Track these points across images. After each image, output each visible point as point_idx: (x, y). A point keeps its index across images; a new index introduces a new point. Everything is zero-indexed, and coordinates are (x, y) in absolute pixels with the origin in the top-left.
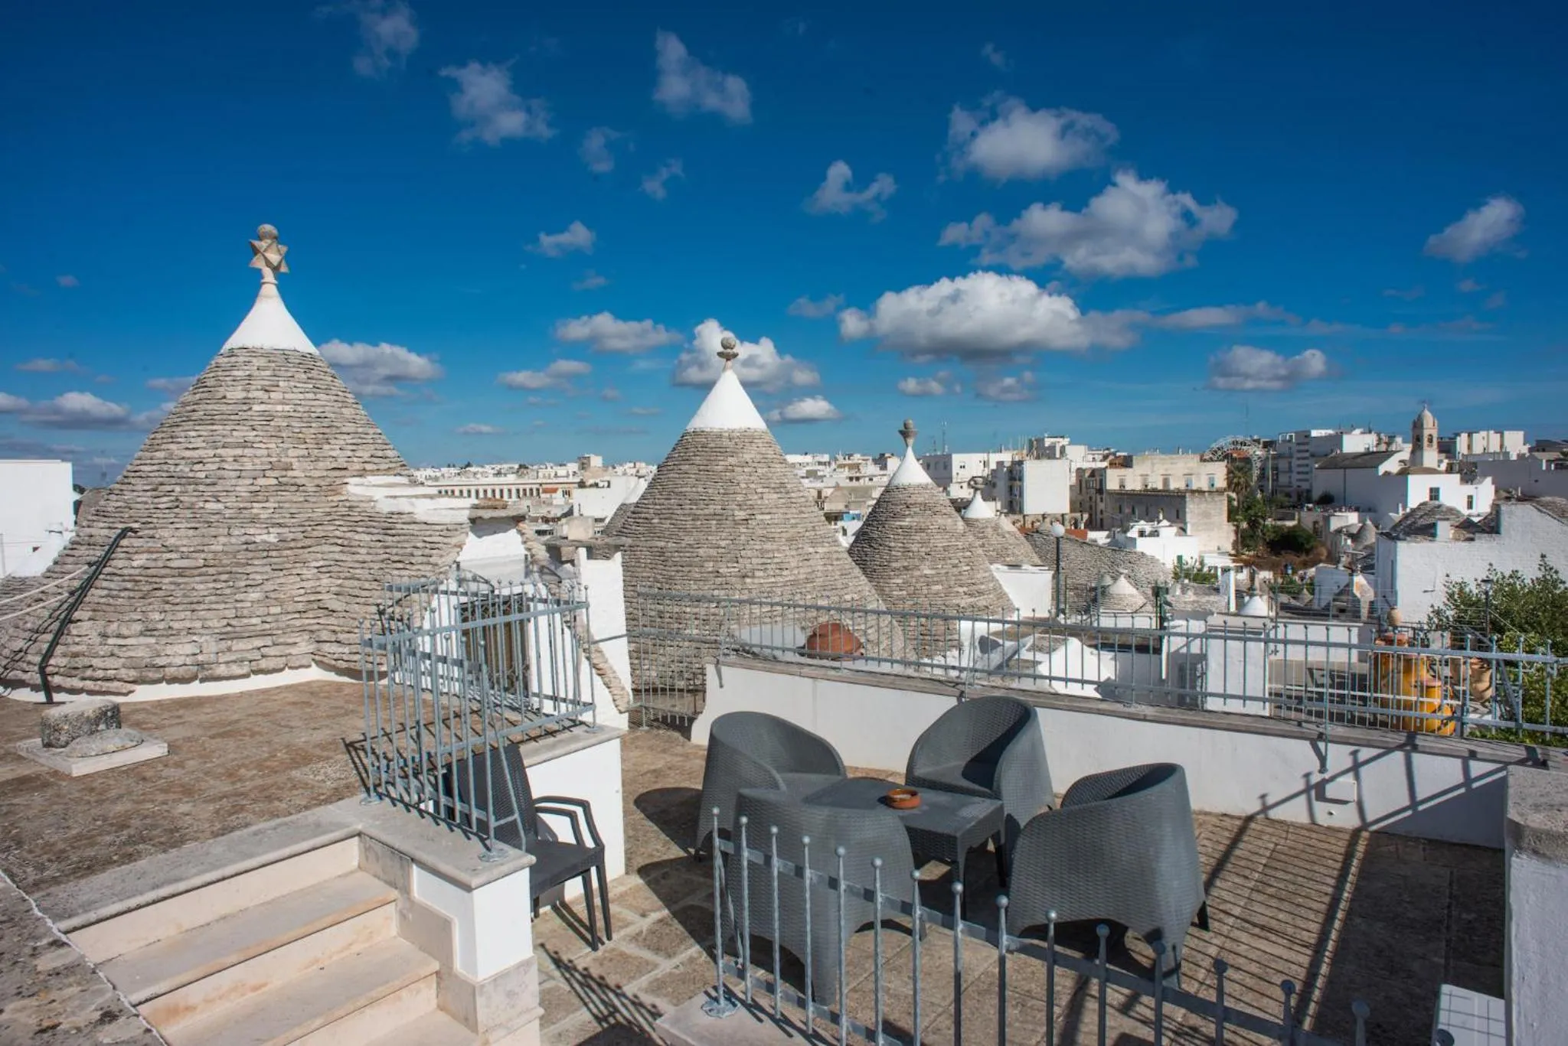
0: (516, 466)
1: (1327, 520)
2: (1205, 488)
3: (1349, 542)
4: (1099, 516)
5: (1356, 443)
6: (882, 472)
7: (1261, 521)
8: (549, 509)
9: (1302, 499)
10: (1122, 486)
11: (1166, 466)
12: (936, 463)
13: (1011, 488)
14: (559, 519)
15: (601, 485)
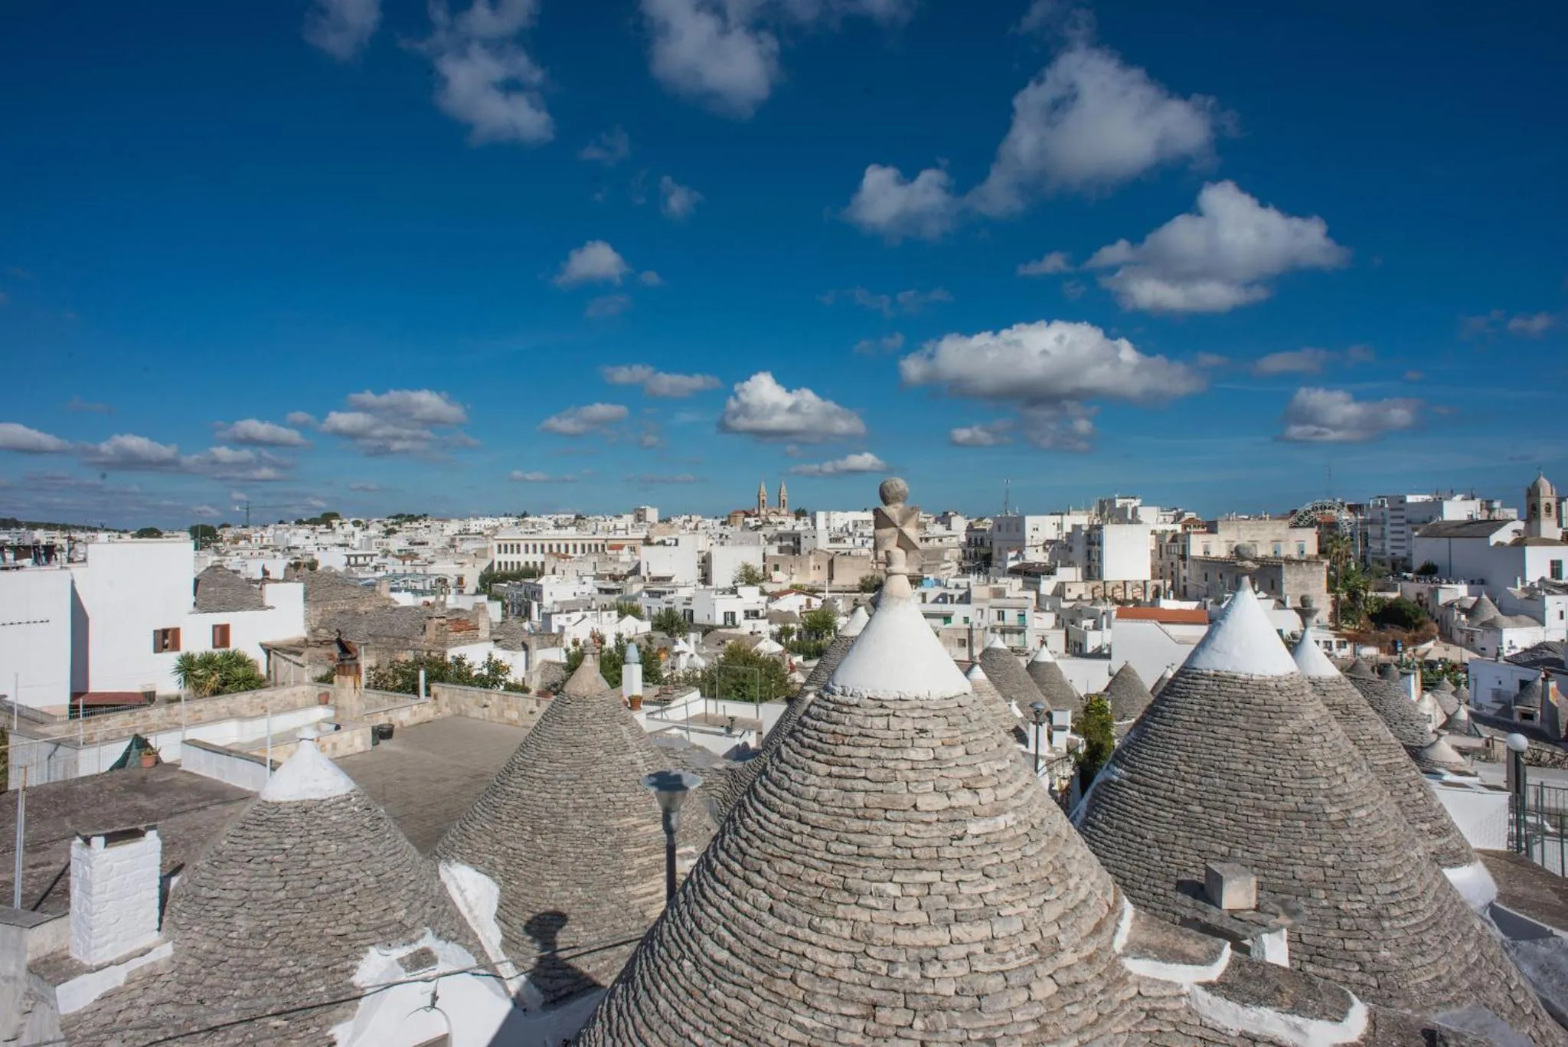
0: (573, 517)
1: (1434, 592)
2: (1295, 556)
3: (1463, 617)
4: (1182, 583)
5: (1457, 510)
6: (949, 533)
7: (1362, 592)
8: (615, 566)
9: (1399, 567)
10: (1206, 552)
11: (1252, 532)
12: (1008, 525)
13: (1089, 553)
14: (626, 577)
15: (668, 542)
